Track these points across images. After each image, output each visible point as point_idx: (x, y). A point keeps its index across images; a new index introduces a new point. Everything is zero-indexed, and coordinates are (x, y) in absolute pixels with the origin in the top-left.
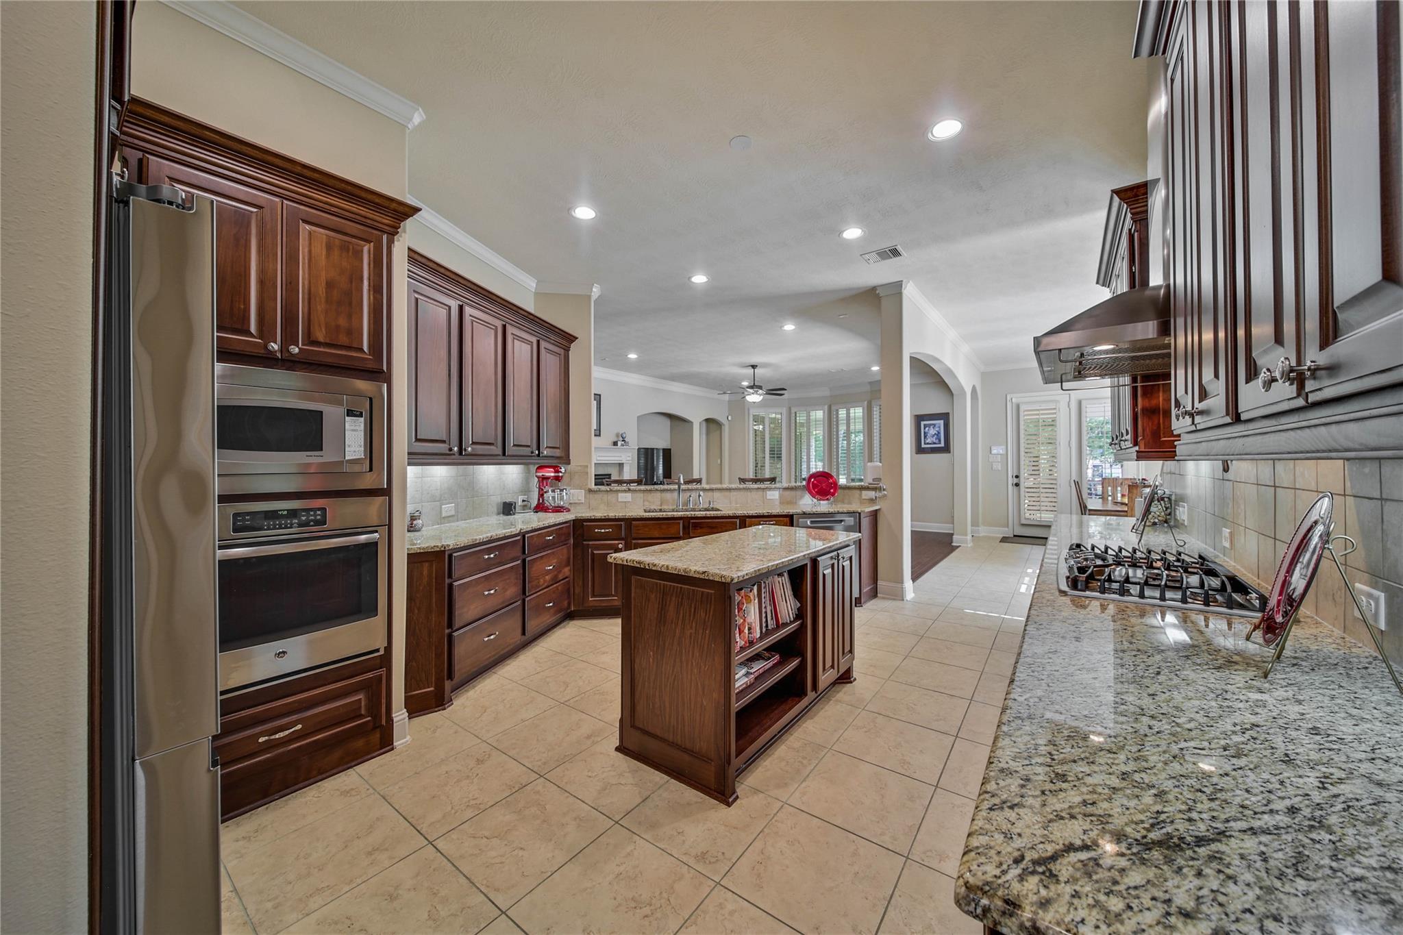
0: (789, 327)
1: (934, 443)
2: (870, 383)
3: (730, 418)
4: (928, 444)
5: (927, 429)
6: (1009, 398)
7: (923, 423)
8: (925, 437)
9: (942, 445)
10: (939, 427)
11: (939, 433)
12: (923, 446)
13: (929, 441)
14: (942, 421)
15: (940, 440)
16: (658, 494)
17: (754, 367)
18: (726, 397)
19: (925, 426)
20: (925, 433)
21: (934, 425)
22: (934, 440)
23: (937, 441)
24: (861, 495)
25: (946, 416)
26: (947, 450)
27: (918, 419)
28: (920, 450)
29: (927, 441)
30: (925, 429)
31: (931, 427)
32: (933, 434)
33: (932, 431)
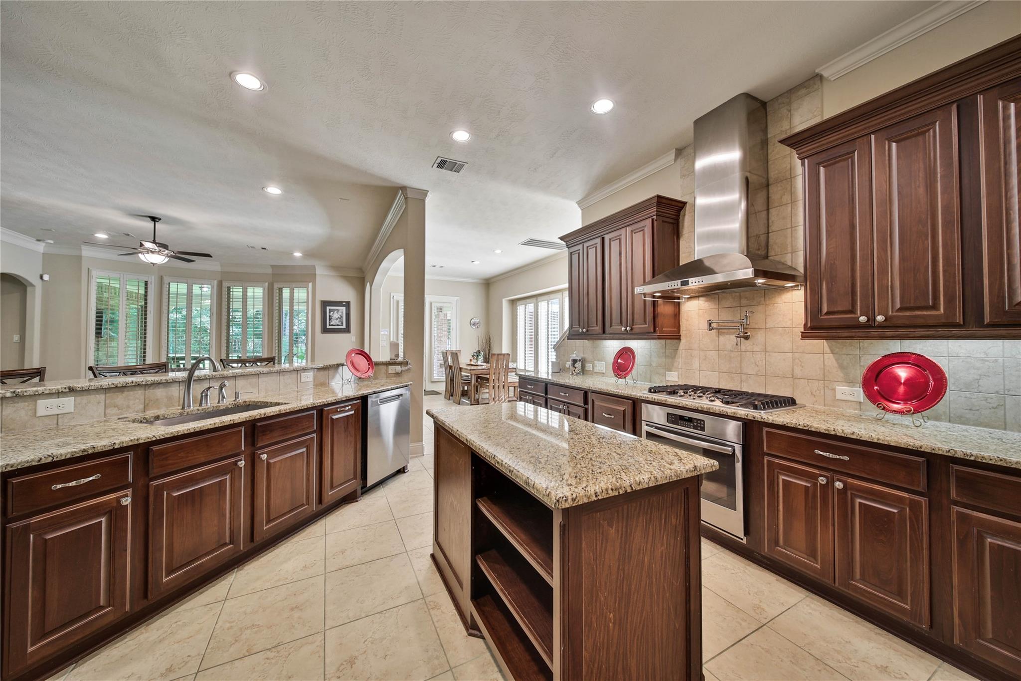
0: (274, 190)
1: (338, 325)
2: (272, 266)
3: (46, 277)
4: (332, 325)
5: (332, 313)
6: (392, 296)
7: (328, 308)
8: (330, 319)
9: (344, 326)
10: (342, 312)
11: (341, 317)
12: (328, 327)
14: (344, 307)
15: (342, 323)
16: (140, 393)
17: (154, 219)
18: (41, 247)
19: (331, 311)
20: (330, 316)
21: (338, 310)
22: (337, 322)
23: (340, 323)
24: (387, 370)
25: (348, 305)
26: (347, 330)
27: (325, 304)
28: (325, 330)
29: (332, 323)
30: (330, 313)
31: (336, 312)
32: (337, 317)
33: (336, 315)
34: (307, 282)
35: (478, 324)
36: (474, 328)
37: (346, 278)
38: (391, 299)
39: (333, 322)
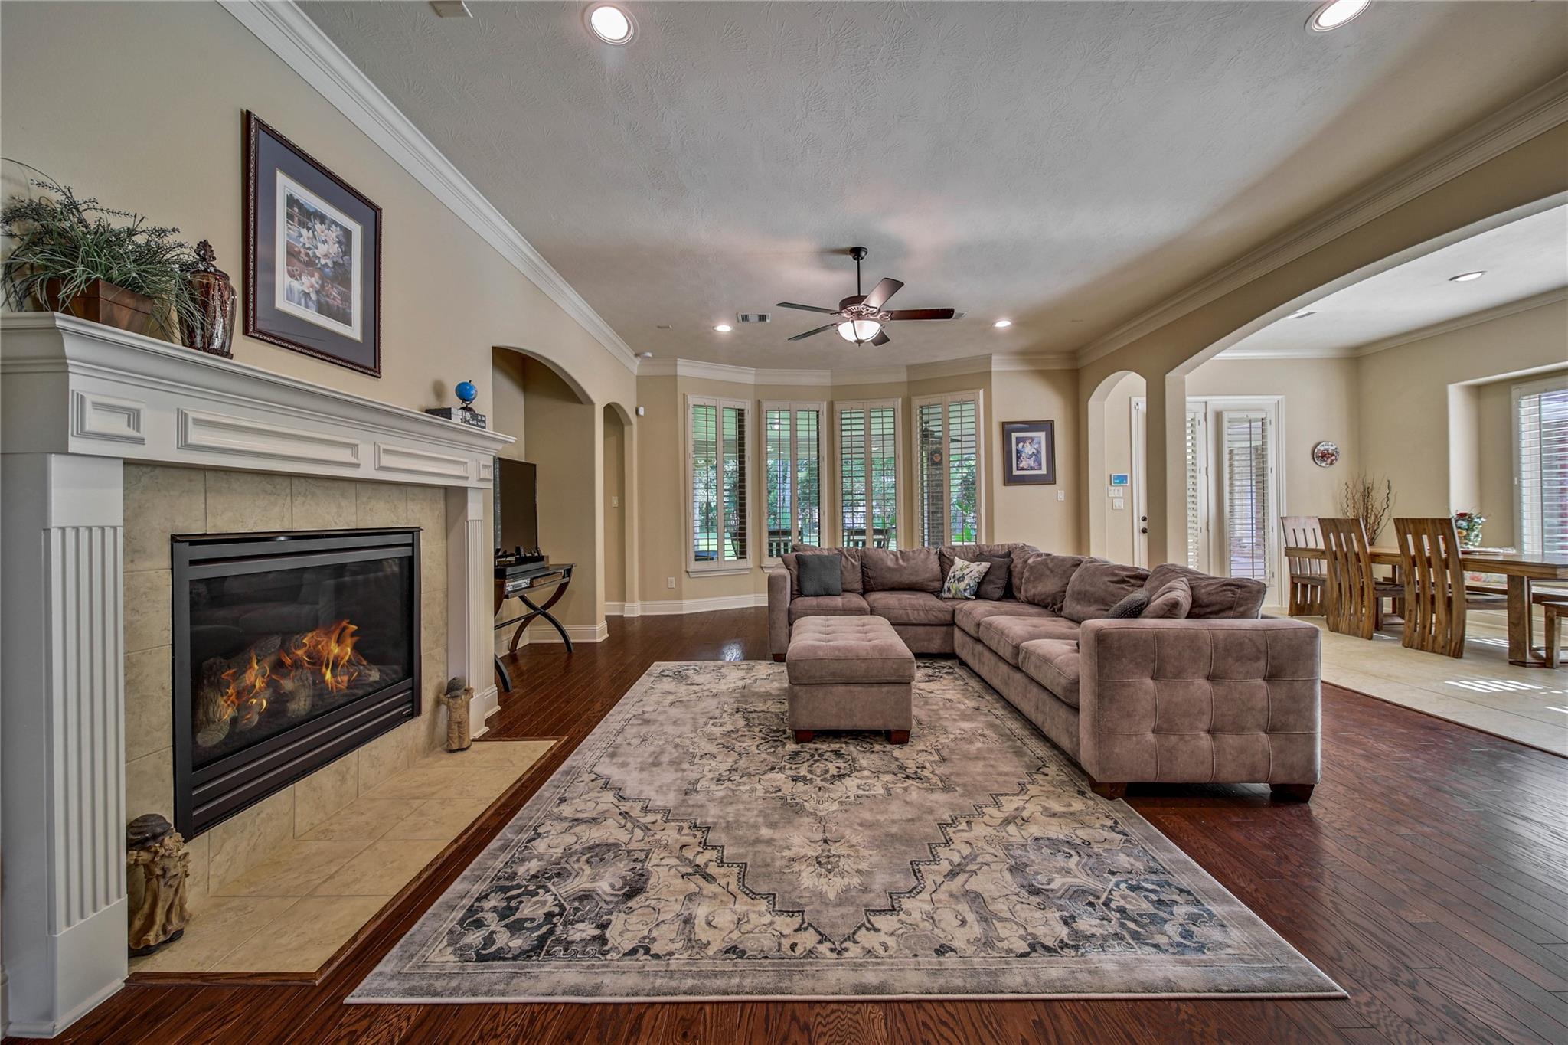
3: (642, 412)
4: (1023, 469)
5: (1021, 445)
8: (1018, 458)
10: (1040, 443)
11: (1039, 452)
12: (1015, 472)
13: (1023, 464)
14: (1044, 433)
15: (1040, 465)
18: (636, 367)
19: (1019, 441)
20: (1017, 451)
22: (1031, 462)
25: (1048, 426)
26: (1050, 479)
27: (1007, 429)
28: (1010, 480)
29: (1021, 465)
30: (1017, 445)
31: (1027, 442)
32: (1031, 453)
33: (1028, 450)
34: (974, 389)
35: (1332, 455)
36: (1323, 465)
37: (1045, 375)
38: (1133, 411)
39: (1024, 463)
